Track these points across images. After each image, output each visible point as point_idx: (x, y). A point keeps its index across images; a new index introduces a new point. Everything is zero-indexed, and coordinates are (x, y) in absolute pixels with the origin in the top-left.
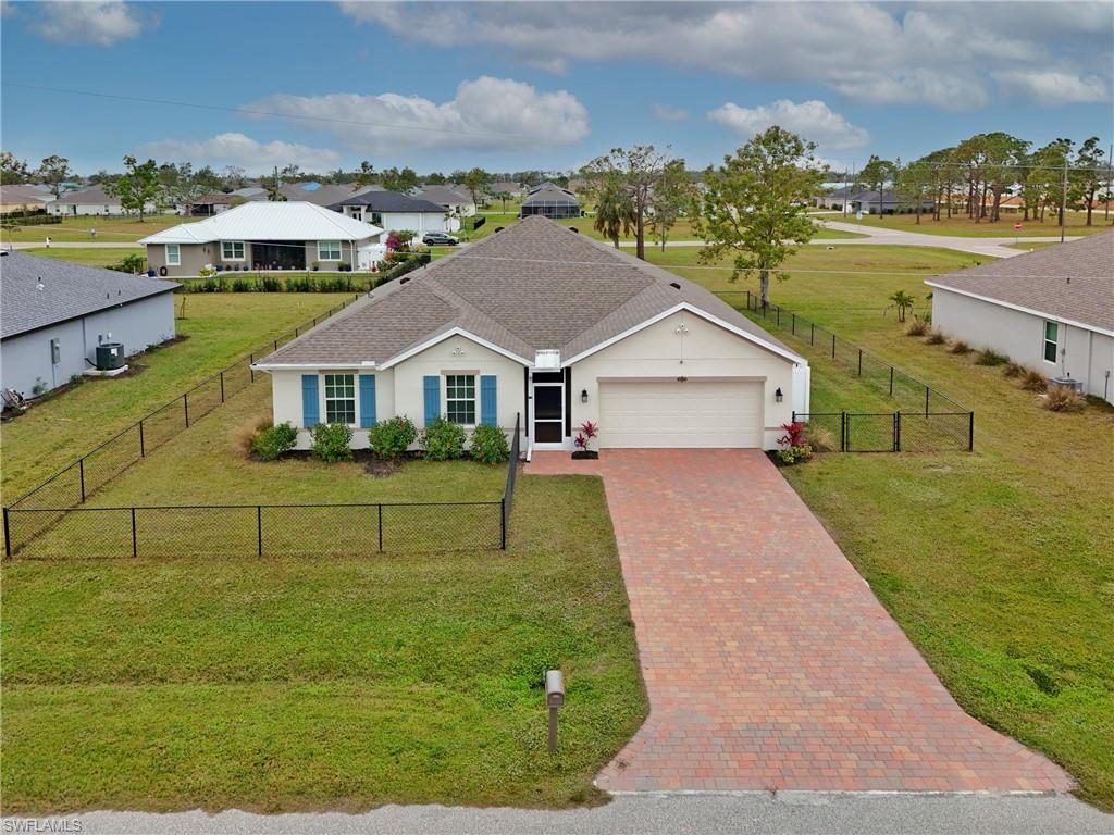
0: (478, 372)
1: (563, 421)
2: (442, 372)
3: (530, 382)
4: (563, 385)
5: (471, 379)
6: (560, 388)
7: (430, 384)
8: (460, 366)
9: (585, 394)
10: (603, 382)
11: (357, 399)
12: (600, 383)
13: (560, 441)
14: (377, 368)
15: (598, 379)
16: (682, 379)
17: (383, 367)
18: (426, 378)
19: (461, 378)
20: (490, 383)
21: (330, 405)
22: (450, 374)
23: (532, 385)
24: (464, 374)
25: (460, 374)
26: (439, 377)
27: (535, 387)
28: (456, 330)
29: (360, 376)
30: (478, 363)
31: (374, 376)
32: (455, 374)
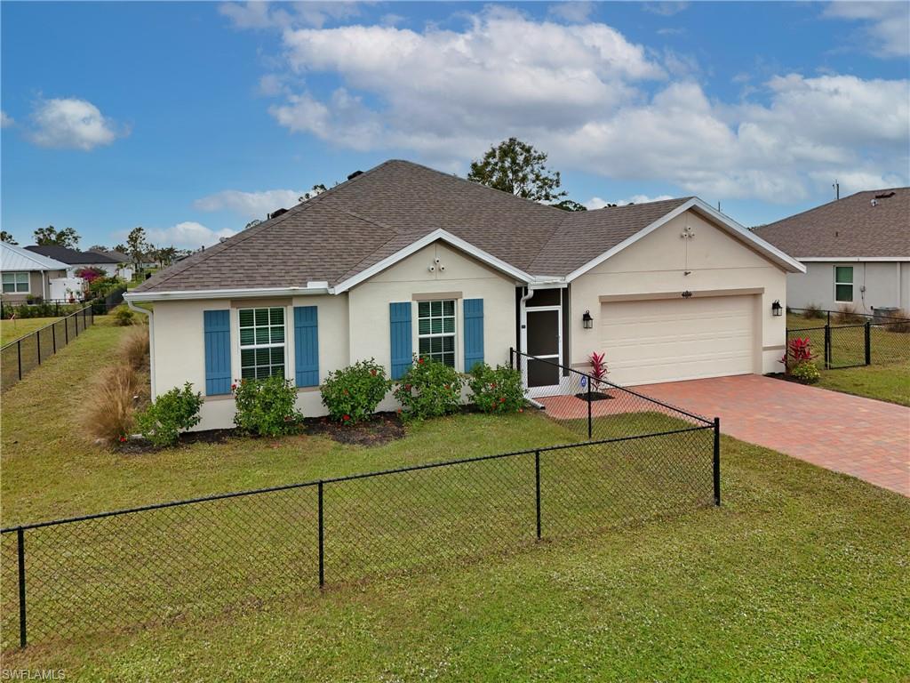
0: (461, 293)
1: (560, 356)
2: (415, 296)
3: (523, 305)
4: (559, 308)
5: (450, 306)
6: (557, 312)
7: (399, 313)
8: (437, 288)
9: (587, 317)
10: (608, 303)
11: (289, 345)
12: (602, 303)
13: (557, 382)
14: (331, 291)
15: (600, 297)
17: (339, 289)
18: (391, 304)
19: (436, 305)
20: (475, 309)
21: (247, 356)
22: (424, 300)
23: (524, 310)
24: (442, 299)
25: (437, 299)
26: (410, 303)
27: (528, 313)
28: (440, 233)
29: (295, 308)
30: (459, 282)
31: (316, 307)
32: (430, 300)
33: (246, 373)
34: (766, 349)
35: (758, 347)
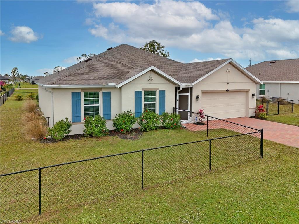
0: (158, 88)
1: (189, 110)
2: (143, 89)
3: (178, 93)
4: (189, 94)
5: (154, 93)
6: (188, 95)
7: (138, 94)
8: (150, 86)
9: (197, 97)
10: (204, 93)
11: (101, 105)
13: (188, 119)
14: (117, 86)
15: (202, 91)
16: (228, 91)
17: (119, 86)
18: (135, 91)
19: (150, 92)
20: (162, 94)
21: (86, 109)
22: (146, 90)
23: (178, 94)
24: (152, 90)
25: (150, 90)
26: (142, 91)
27: (179, 96)
28: (152, 67)
29: (103, 92)
30: (158, 85)
31: (110, 92)
32: (148, 90)
33: (86, 115)
34: (250, 109)
35: (247, 108)
